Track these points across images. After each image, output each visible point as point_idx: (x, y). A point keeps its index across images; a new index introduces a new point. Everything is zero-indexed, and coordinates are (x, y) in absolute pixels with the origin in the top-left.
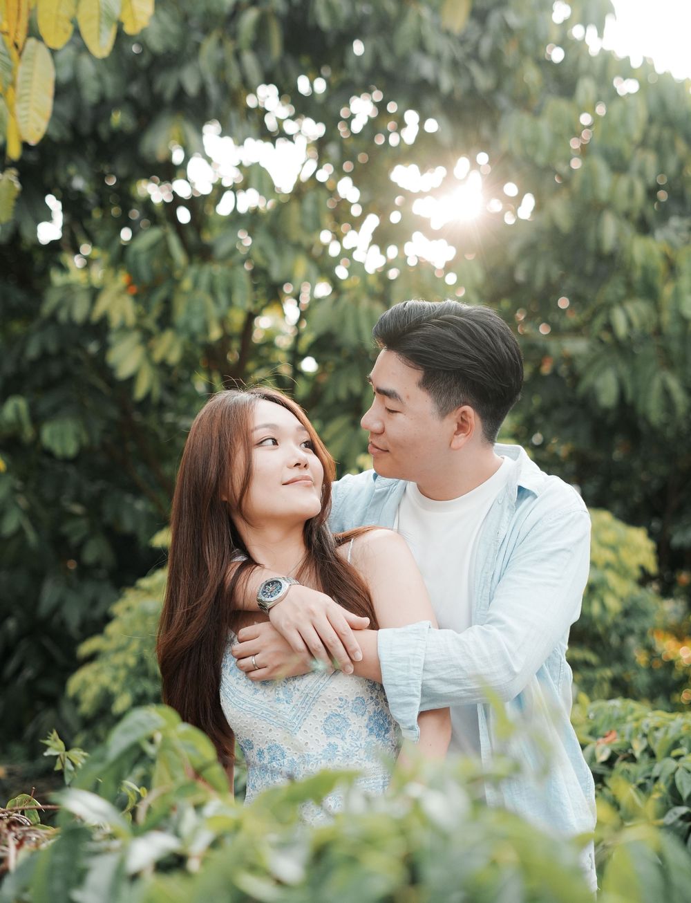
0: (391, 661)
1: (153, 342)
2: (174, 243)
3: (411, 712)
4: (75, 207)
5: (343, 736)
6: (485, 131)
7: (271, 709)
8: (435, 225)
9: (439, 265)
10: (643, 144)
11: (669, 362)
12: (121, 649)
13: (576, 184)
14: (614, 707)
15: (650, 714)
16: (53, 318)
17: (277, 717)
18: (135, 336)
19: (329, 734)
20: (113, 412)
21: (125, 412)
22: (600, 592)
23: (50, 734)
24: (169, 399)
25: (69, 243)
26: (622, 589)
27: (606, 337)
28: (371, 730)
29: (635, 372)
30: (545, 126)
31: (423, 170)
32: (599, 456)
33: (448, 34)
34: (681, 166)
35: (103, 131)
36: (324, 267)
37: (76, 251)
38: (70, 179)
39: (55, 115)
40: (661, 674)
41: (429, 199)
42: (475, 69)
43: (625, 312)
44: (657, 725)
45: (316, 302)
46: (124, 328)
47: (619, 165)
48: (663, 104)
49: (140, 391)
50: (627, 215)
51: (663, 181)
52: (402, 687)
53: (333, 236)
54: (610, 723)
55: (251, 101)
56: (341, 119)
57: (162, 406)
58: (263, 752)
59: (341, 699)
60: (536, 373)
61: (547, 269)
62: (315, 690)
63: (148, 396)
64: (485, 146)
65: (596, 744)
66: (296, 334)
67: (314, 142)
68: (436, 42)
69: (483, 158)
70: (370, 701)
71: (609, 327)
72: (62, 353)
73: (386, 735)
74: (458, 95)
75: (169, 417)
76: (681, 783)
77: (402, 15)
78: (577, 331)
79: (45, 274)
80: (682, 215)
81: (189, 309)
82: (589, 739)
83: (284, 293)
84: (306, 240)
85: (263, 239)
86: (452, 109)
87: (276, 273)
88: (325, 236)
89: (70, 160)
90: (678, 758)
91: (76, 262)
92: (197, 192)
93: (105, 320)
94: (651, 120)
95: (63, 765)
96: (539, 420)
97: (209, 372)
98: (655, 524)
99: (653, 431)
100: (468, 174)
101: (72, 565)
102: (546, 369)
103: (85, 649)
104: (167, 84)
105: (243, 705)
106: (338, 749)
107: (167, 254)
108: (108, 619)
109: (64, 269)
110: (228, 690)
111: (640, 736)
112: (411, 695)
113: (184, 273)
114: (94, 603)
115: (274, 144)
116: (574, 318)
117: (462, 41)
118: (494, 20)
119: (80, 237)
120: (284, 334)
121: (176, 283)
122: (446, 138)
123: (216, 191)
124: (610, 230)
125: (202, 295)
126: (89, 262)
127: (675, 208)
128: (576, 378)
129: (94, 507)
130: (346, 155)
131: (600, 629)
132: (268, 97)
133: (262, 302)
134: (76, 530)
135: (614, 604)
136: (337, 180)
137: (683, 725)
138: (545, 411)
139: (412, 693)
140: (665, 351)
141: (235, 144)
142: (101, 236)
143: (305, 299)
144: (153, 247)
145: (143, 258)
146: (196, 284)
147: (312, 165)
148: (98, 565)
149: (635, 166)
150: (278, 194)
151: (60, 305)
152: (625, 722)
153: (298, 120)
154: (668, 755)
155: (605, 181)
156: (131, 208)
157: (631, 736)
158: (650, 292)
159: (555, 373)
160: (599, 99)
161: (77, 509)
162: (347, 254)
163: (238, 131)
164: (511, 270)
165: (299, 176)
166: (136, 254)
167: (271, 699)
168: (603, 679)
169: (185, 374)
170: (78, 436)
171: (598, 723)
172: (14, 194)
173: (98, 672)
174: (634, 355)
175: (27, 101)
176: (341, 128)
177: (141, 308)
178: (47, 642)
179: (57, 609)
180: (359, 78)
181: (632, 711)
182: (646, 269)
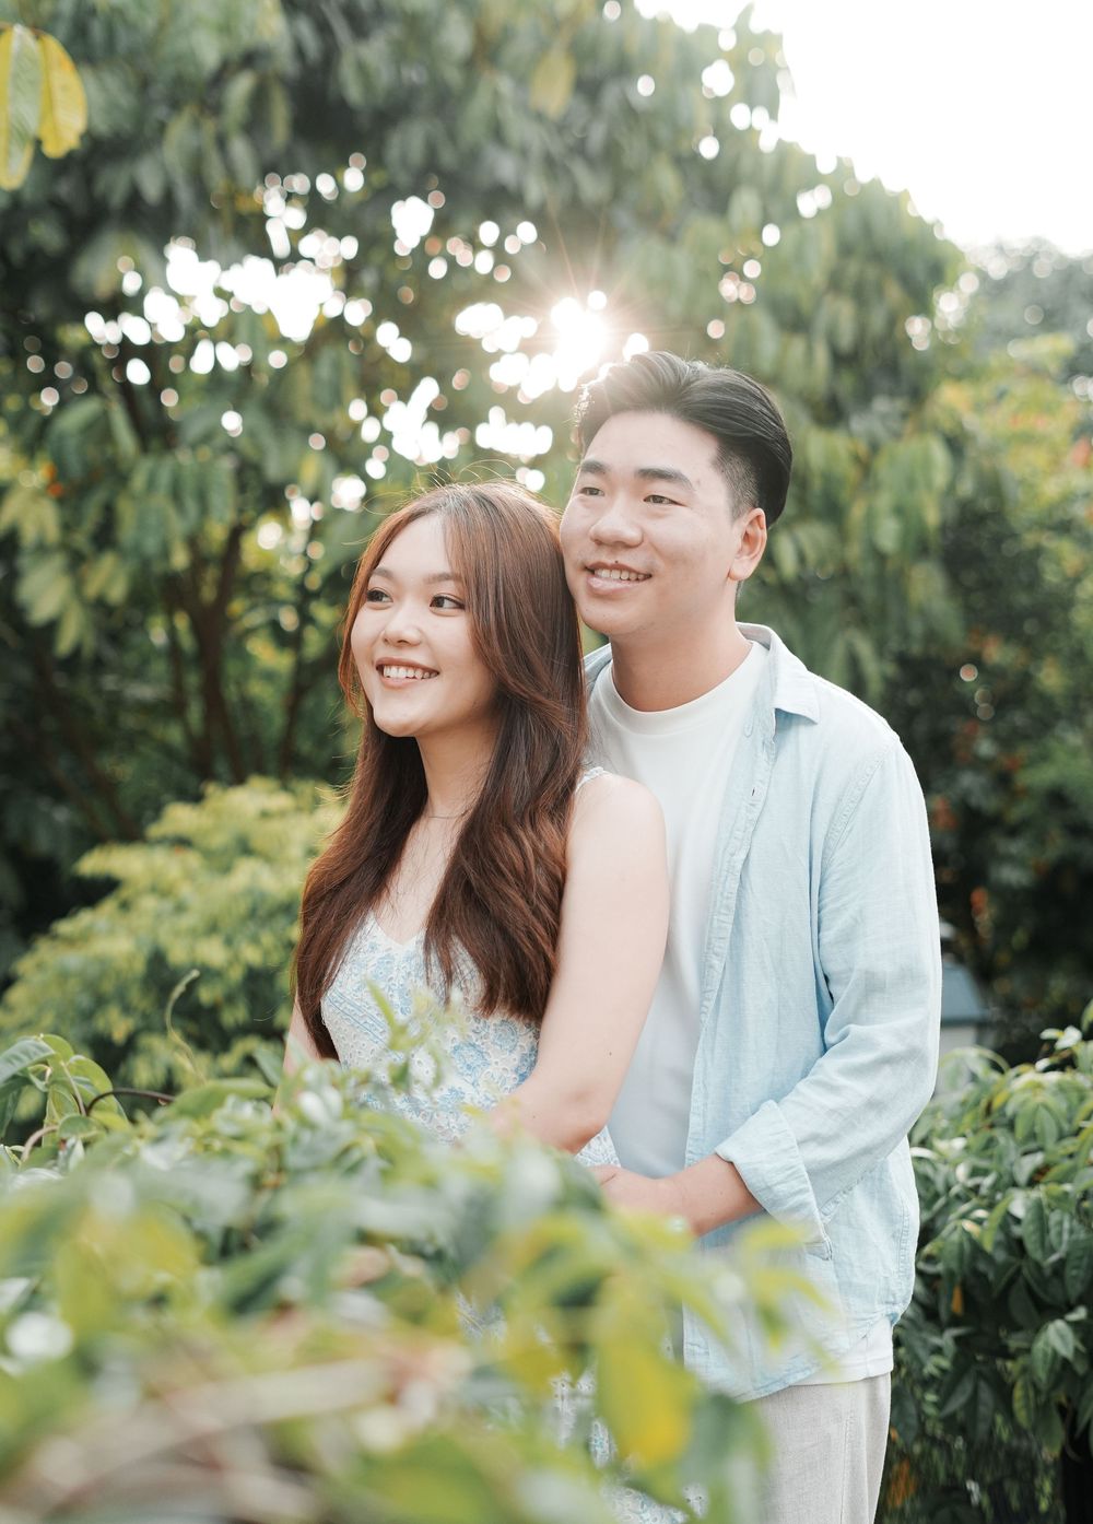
1: (86, 570)
2: (120, 420)
6: (596, 264)
7: (379, 1018)
8: (526, 397)
10: (835, 283)
11: (860, 616)
18: (58, 561)
19: (456, 1072)
20: (24, 674)
21: (42, 673)
24: (109, 653)
27: (767, 574)
28: (523, 1076)
29: (808, 631)
30: (683, 260)
31: (508, 312)
33: (540, 117)
34: (891, 322)
35: (16, 248)
36: (349, 461)
42: (581, 172)
43: (796, 542)
45: (335, 513)
46: (42, 549)
47: (795, 322)
48: (867, 229)
49: (65, 643)
50: (803, 397)
53: (367, 410)
55: (244, 205)
57: (99, 664)
59: (478, 1020)
63: (77, 652)
64: (601, 282)
67: (341, 265)
68: (520, 129)
69: (598, 299)
70: (525, 1030)
74: (553, 209)
75: (109, 682)
77: (470, 88)
80: (892, 394)
81: (141, 525)
84: (322, 419)
85: (255, 418)
87: (273, 470)
88: (357, 409)
92: (162, 338)
93: (13, 534)
94: (846, 252)
104: (114, 184)
107: (108, 437)
113: (134, 467)
117: (561, 127)
118: (610, 97)
121: (121, 482)
123: (190, 337)
125: (161, 500)
127: (884, 382)
133: (254, 511)
136: (378, 326)
140: (852, 600)
141: (219, 268)
144: (88, 428)
145: (72, 444)
146: (151, 484)
147: (339, 299)
149: (821, 324)
155: (769, 345)
156: (58, 359)
158: (833, 512)
160: (769, 218)
163: (221, 252)
166: (63, 435)
169: (136, 617)
174: (807, 605)
177: (67, 517)
180: (403, 179)
182: (828, 478)
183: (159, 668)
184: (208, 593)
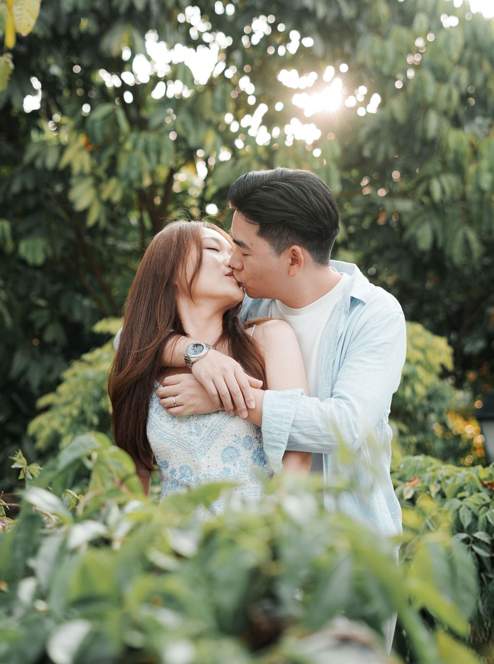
0: (270, 415)
1: (103, 186)
2: (121, 115)
3: (279, 454)
4: (51, 88)
5: (235, 463)
6: (347, 48)
7: (185, 439)
8: (308, 114)
9: (310, 142)
10: (459, 63)
11: (469, 220)
12: (68, 403)
13: (410, 89)
14: (418, 461)
15: (443, 467)
16: (32, 165)
17: (189, 445)
18: (90, 181)
19: (225, 461)
20: (71, 235)
21: (79, 236)
22: (412, 381)
23: (17, 453)
24: (111, 228)
25: (45, 112)
26: (427, 380)
27: (426, 200)
28: (255, 460)
29: (445, 226)
30: (390, 46)
31: (301, 74)
32: (416, 285)
34: (486, 80)
35: (74, 33)
36: (227, 140)
37: (50, 118)
38: (49, 66)
39: (40, 19)
40: (452, 443)
41: (304, 95)
42: (342, 3)
43: (441, 183)
44: (448, 475)
45: (220, 164)
46: (82, 175)
47: (441, 77)
48: (475, 35)
49: (91, 220)
50: (445, 113)
51: (471, 90)
52: (275, 435)
53: (234, 118)
54: (415, 471)
55: (181, 18)
56: (244, 34)
57: (105, 233)
58: (175, 471)
59: (235, 436)
60: (374, 224)
61: (386, 149)
62: (218, 427)
63: (97, 224)
64: (347, 59)
65: (404, 486)
66: (203, 187)
67: (224, 49)
69: (344, 68)
70: (255, 440)
71: (428, 193)
72: (36, 190)
73: (265, 466)
74: (329, 20)
75: (110, 241)
76: (463, 517)
78: (405, 195)
79: (27, 134)
80: (485, 116)
81: (129, 163)
82: (399, 483)
83: (197, 156)
84: (215, 119)
85: (184, 116)
86: (325, 30)
87: (192, 141)
88: (228, 118)
89: (50, 53)
90: (462, 499)
91: (49, 126)
92: (139, 81)
93: (69, 168)
94: (466, 46)
95: (25, 475)
96: (375, 257)
97: (141, 210)
98: (453, 336)
99: (456, 269)
100: (333, 79)
101: (36, 342)
102: (381, 221)
103: (42, 402)
104: (122, 1)
105: (164, 435)
106: (231, 472)
107: (116, 123)
108: (59, 382)
109: (41, 130)
110: (153, 424)
111: (435, 482)
112: (280, 442)
113: (126, 138)
114: (50, 370)
115: (195, 49)
116: (403, 186)
119: (53, 109)
120: (195, 187)
121: (120, 146)
122: (319, 51)
123: (152, 81)
124: (433, 123)
125: (139, 154)
126: (58, 126)
127: (479, 110)
128: (402, 228)
129: (54, 302)
130: (246, 59)
131: (410, 407)
132: (193, 15)
133: (181, 162)
134: (40, 318)
135: (421, 390)
136: (239, 78)
137: (467, 475)
138: (380, 251)
139: (281, 441)
140: (467, 212)
141: (167, 48)
142: (68, 109)
143: (212, 162)
144: (105, 118)
145: (98, 125)
146: (135, 146)
147: (222, 65)
148: (54, 343)
149: (453, 77)
150: (197, 85)
151: (37, 156)
152: (425, 472)
153: (214, 33)
154: (455, 496)
155: (431, 88)
156: (90, 89)
157: (429, 482)
158: (459, 169)
159: (387, 224)
160: (429, 30)
161: (42, 302)
162: (244, 131)
163: (171, 37)
164: (361, 148)
165: (212, 73)
166: (94, 122)
167: (185, 432)
168: (410, 443)
169: (123, 211)
170: (45, 251)
171: (406, 472)
172: (9, 72)
173: (50, 419)
174: (445, 214)
175: (22, 4)
176: (245, 41)
177: (95, 161)
178: (15, 397)
179: (23, 373)
180: (259, 4)
181: (431, 464)
182: (456, 153)
183: (135, 235)
184: (158, 201)
